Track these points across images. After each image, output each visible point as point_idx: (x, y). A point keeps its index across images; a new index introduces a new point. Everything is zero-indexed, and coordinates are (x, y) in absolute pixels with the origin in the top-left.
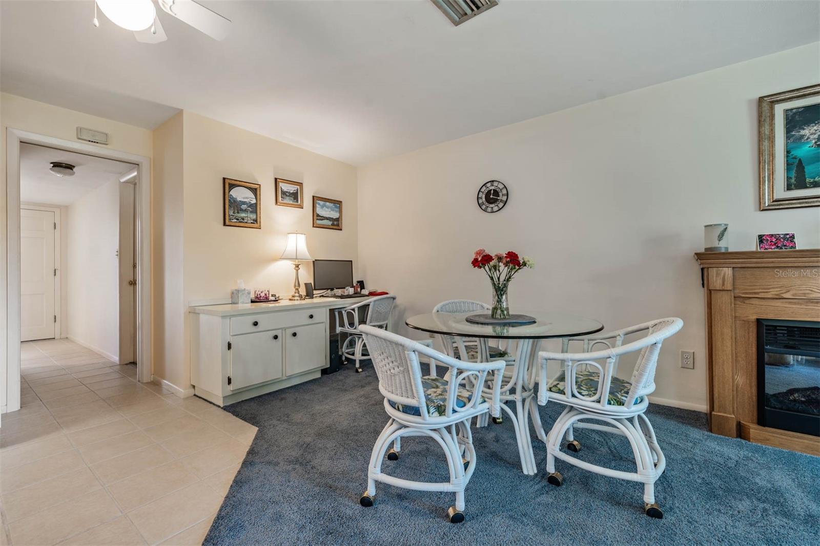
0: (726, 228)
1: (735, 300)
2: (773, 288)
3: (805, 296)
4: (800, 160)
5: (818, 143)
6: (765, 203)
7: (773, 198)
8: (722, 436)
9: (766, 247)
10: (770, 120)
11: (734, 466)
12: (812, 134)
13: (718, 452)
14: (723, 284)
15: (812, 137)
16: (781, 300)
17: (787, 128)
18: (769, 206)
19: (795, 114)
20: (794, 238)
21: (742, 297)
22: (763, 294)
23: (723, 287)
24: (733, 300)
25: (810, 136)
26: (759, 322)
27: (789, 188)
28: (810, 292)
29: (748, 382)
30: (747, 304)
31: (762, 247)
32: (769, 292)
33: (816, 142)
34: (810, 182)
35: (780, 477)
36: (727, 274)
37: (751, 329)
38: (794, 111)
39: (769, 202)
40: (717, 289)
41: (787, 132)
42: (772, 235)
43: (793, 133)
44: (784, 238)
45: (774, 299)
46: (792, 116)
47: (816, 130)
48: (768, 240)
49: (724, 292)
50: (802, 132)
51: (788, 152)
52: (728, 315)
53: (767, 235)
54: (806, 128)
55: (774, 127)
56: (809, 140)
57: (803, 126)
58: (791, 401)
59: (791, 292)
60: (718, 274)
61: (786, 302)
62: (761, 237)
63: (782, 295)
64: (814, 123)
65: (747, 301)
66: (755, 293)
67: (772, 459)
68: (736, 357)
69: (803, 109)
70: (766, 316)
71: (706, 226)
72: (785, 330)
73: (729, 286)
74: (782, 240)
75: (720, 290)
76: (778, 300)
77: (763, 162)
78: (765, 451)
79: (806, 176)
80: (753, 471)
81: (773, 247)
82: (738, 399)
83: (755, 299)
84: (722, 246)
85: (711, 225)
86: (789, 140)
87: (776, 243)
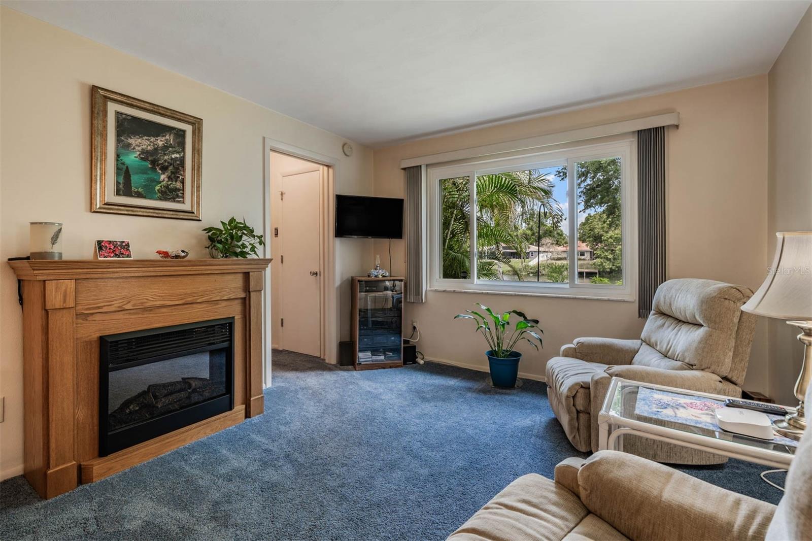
0: (61, 229)
1: (77, 318)
2: (116, 300)
3: (142, 306)
4: (127, 167)
5: (141, 156)
6: (96, 205)
7: (104, 201)
8: (61, 496)
9: (106, 255)
10: (103, 115)
11: (95, 526)
12: (137, 145)
13: (69, 522)
14: (65, 301)
15: (137, 148)
16: (123, 312)
17: (117, 131)
18: (100, 208)
19: (124, 119)
20: (129, 246)
21: (85, 314)
22: (106, 307)
23: (65, 305)
24: (75, 319)
25: (136, 147)
26: (102, 339)
27: (118, 193)
28: (146, 301)
29: (90, 413)
30: (90, 321)
31: (101, 255)
32: (113, 304)
33: (139, 155)
34: (135, 192)
35: (140, 505)
36: (69, 287)
37: (93, 350)
38: (124, 116)
39: (101, 204)
40: (57, 308)
41: (117, 135)
42: (110, 242)
43: (123, 138)
44: (121, 246)
45: (115, 312)
46: (121, 120)
47: (140, 143)
48: (106, 247)
49: (65, 311)
50: (130, 141)
51: (118, 156)
52: (70, 339)
53: (106, 242)
54: (132, 137)
55: (107, 124)
56: (135, 150)
57: (130, 135)
58: (128, 414)
59: (132, 303)
60: (57, 288)
61: (127, 314)
62: (100, 243)
63: (124, 307)
64: (139, 135)
65: (90, 318)
66: (99, 308)
67: (123, 489)
68: (77, 388)
69: (130, 118)
70: (108, 332)
71: (32, 223)
72: (125, 343)
73: (71, 303)
74: (119, 248)
75: (60, 309)
76: (119, 313)
77: (96, 158)
78: (112, 484)
79: (132, 185)
80: (117, 517)
81: (112, 255)
82: (79, 437)
83: (98, 314)
84: (56, 252)
85: (41, 223)
86: (119, 143)
87: (114, 251)
